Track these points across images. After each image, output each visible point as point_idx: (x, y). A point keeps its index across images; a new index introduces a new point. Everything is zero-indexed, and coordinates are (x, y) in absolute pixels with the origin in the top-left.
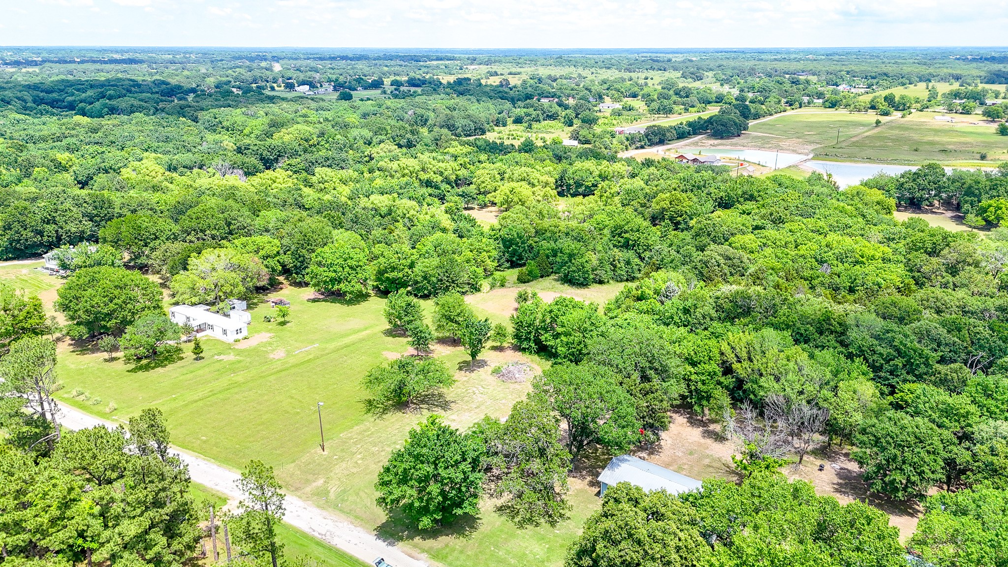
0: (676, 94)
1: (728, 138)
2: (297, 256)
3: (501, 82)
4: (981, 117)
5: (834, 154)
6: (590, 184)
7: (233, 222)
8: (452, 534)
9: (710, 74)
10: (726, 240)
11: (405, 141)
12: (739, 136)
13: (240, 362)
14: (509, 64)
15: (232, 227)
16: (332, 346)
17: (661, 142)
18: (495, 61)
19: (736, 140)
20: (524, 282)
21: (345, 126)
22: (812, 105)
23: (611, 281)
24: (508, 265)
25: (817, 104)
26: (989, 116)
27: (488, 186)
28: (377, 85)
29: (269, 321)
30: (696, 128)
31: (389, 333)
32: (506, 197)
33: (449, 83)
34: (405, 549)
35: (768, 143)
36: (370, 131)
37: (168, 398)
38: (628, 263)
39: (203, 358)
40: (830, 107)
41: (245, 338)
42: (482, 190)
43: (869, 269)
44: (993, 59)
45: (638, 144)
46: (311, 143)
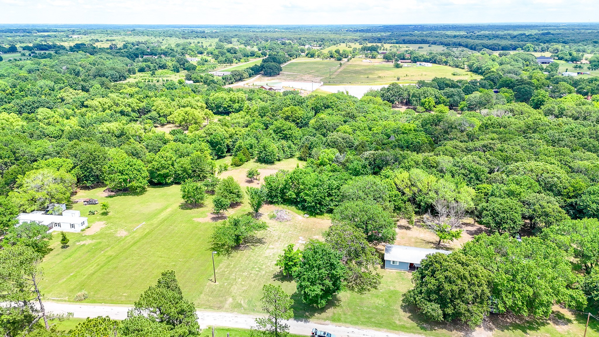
0: (228, 52)
1: (274, 76)
2: (86, 168)
3: (110, 46)
4: (382, 60)
5: (333, 81)
6: (226, 106)
7: (17, 151)
8: (331, 307)
9: (236, 39)
10: (335, 129)
11: (80, 86)
12: (279, 74)
13: (100, 243)
14: (101, 34)
15: (17, 155)
16: (155, 221)
17: (241, 80)
18: (90, 33)
19: (278, 77)
20: (237, 166)
21: (26, 79)
22: (300, 56)
23: (283, 159)
24: (216, 157)
25: (303, 56)
26: (386, 59)
27: (166, 112)
28: (13, 49)
29: (94, 214)
30: (256, 71)
31: (184, 207)
32: (183, 117)
33: (71, 47)
34: (315, 321)
35: (296, 77)
36: (52, 81)
37: (69, 277)
38: (290, 147)
39: (68, 246)
40: (311, 57)
41: (88, 227)
42: (162, 114)
43: (411, 136)
44: (362, 31)
45: (230, 82)
46: (7, 92)
